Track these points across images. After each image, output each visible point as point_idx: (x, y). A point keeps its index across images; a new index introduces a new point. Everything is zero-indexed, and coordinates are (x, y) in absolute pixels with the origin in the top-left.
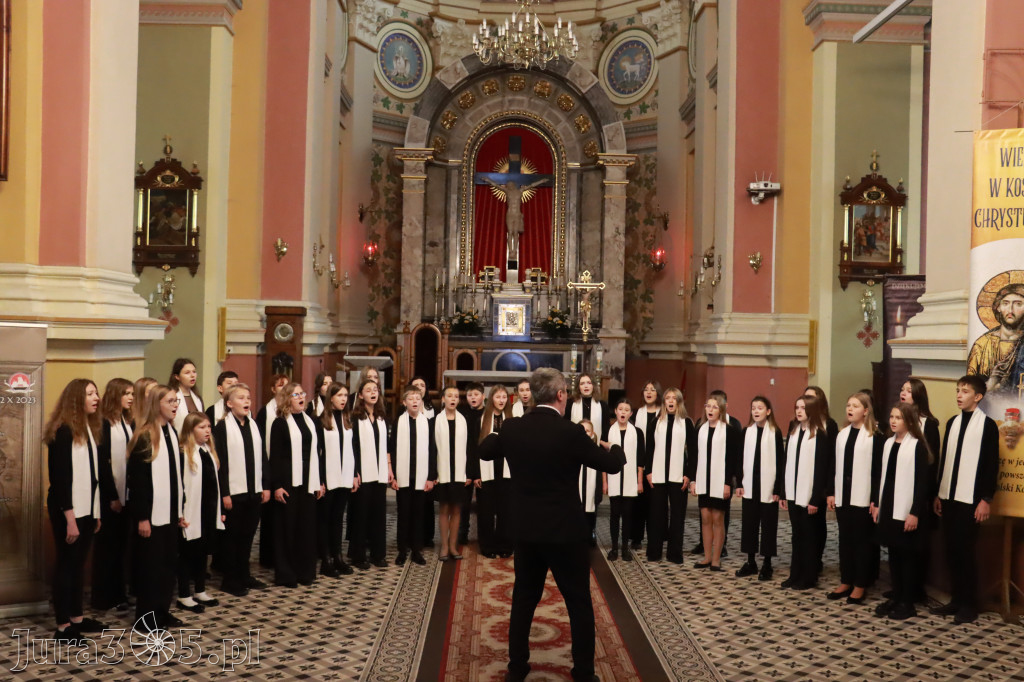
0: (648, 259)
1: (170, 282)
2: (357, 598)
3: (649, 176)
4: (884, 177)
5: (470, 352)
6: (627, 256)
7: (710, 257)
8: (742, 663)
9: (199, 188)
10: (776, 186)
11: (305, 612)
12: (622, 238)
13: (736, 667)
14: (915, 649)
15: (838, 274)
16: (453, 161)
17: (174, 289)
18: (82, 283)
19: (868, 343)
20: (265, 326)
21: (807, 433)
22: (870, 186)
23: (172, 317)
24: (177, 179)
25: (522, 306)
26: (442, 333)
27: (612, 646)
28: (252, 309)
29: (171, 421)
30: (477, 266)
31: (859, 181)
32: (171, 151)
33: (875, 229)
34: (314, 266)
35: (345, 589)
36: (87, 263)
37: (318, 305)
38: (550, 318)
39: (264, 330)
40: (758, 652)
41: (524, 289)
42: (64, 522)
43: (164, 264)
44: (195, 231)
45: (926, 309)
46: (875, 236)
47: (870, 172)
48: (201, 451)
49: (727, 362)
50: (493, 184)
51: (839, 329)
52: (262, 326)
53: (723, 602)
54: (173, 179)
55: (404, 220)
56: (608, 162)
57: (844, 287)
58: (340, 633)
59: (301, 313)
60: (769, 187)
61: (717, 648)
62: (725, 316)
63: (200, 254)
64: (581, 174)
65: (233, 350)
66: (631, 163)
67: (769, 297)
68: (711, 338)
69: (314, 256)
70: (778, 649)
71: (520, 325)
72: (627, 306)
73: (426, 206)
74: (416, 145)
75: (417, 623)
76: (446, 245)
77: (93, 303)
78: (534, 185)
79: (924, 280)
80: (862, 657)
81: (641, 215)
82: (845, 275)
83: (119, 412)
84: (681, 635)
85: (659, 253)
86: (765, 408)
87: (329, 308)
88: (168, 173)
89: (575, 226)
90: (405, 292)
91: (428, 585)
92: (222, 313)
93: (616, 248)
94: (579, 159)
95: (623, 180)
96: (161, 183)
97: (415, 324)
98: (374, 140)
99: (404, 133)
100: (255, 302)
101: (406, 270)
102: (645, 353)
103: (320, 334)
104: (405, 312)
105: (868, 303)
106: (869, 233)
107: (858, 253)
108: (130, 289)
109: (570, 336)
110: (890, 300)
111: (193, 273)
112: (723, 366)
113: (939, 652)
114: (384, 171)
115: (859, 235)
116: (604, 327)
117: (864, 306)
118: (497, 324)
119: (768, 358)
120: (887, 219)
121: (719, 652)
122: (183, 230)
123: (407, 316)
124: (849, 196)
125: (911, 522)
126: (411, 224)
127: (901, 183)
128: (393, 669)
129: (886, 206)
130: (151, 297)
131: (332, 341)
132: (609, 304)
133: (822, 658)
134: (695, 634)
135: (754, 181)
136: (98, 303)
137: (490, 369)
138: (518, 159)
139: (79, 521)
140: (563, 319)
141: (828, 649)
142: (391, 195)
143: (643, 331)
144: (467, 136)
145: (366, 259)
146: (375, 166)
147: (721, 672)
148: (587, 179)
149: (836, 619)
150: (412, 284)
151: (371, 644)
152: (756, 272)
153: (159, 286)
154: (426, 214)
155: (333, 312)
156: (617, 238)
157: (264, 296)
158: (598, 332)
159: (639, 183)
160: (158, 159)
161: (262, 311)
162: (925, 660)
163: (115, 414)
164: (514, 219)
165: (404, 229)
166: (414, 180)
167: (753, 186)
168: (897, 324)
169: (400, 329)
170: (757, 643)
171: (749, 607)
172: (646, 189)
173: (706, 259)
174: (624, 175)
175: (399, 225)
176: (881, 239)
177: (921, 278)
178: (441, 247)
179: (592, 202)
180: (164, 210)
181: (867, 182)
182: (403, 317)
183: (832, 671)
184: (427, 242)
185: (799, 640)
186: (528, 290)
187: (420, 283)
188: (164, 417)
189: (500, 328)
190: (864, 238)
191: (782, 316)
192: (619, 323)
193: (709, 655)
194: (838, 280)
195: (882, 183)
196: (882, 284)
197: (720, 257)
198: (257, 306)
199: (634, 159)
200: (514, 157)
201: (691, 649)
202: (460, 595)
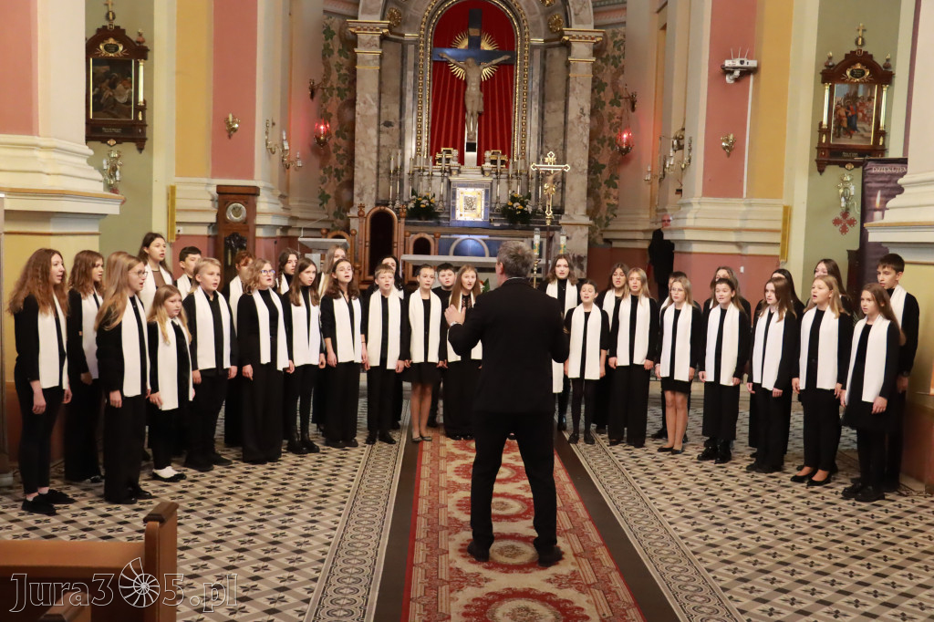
0: (613, 143)
1: (116, 159)
2: (322, 475)
3: (617, 53)
4: (870, 53)
5: (427, 236)
6: (591, 139)
7: (679, 139)
8: (707, 536)
9: (146, 59)
10: (753, 63)
11: (271, 487)
12: (588, 120)
13: (702, 540)
14: (882, 528)
15: (815, 157)
16: (409, 36)
17: (120, 165)
18: (37, 153)
19: (844, 230)
20: (217, 204)
21: (776, 317)
22: (854, 63)
24: (121, 48)
25: (482, 191)
26: (399, 218)
27: (579, 520)
28: (203, 188)
29: (137, 293)
30: (434, 148)
31: (843, 58)
32: (114, 18)
33: (857, 109)
34: (267, 144)
35: (309, 466)
36: (40, 133)
37: (270, 185)
38: (510, 204)
39: (216, 210)
40: (724, 528)
41: (483, 172)
42: (31, 393)
43: (109, 139)
44: (142, 104)
45: (906, 191)
46: (856, 116)
47: (854, 48)
48: (173, 323)
49: (696, 248)
50: (451, 60)
51: (813, 214)
52: (214, 206)
53: (688, 482)
54: (117, 49)
55: (358, 98)
56: (574, 38)
57: (821, 171)
58: (309, 505)
59: (254, 192)
60: (745, 65)
61: (683, 522)
62: (692, 201)
63: (147, 129)
64: (545, 51)
65: (183, 230)
66: (598, 39)
67: (741, 181)
68: (680, 224)
69: (267, 133)
70: (743, 525)
71: (478, 210)
72: (591, 192)
73: (381, 83)
74: (371, 18)
75: (384, 497)
76: (401, 125)
77: (48, 174)
78: (494, 62)
79: (907, 163)
80: (827, 534)
81: (607, 95)
82: (823, 159)
83: (91, 285)
84: (646, 511)
85: (625, 136)
86: (730, 291)
87: (280, 190)
88: (111, 41)
89: (537, 106)
90: (358, 174)
91: (391, 463)
92: (172, 192)
93: (581, 130)
94: (543, 33)
95: (589, 56)
96: (104, 52)
97: (370, 208)
98: (325, 12)
99: (358, 5)
100: (205, 180)
101: (360, 151)
102: (608, 241)
103: (274, 215)
104: (358, 195)
105: (846, 188)
106: (850, 114)
107: (837, 135)
108: (84, 161)
109: (531, 222)
110: (869, 185)
111: (141, 149)
112: (690, 253)
113: (905, 531)
114: (336, 44)
115: (840, 115)
116: (566, 213)
117: (841, 191)
118: (454, 209)
119: (738, 244)
120: (870, 99)
121: (685, 529)
122: (129, 102)
123: (361, 200)
124: (830, 74)
125: (880, 404)
126: (365, 103)
127: (888, 60)
128: (363, 537)
129: (870, 84)
131: (285, 222)
132: (571, 189)
133: (788, 534)
134: (661, 510)
135: (730, 58)
136: (54, 174)
137: (447, 254)
138: (478, 35)
139: (46, 392)
140: (524, 204)
141: (793, 526)
142: (343, 71)
143: (607, 218)
144: (425, 7)
145: (318, 139)
146: (327, 39)
147: (687, 544)
148: (551, 55)
149: (802, 500)
150: (366, 167)
151: (340, 515)
152: (729, 155)
153: (105, 162)
154: (380, 93)
155: (285, 194)
156: (582, 119)
157: (213, 176)
158: (560, 218)
159: (605, 61)
160: (100, 26)
161: (214, 190)
162: (890, 538)
163: (87, 287)
164: (474, 99)
165: (357, 108)
166: (368, 55)
167: (728, 63)
168: (876, 210)
169: (353, 213)
170: (722, 519)
171: (714, 487)
172: (613, 67)
173: (675, 142)
174: (591, 52)
175: (352, 103)
176: (863, 120)
177: (904, 161)
178: (396, 127)
179: (556, 83)
180: (108, 81)
181: (851, 59)
182: (357, 201)
183: (797, 545)
184: (382, 122)
185: (764, 517)
186: (487, 174)
187: (375, 165)
188: (132, 289)
189: (458, 213)
190: (845, 119)
191: (753, 201)
192: (582, 209)
193: (675, 529)
194: (815, 164)
195: (867, 60)
196: (861, 168)
197: (690, 139)
198: (208, 185)
199: (601, 34)
200: (474, 32)
201: (656, 524)
202: (425, 472)
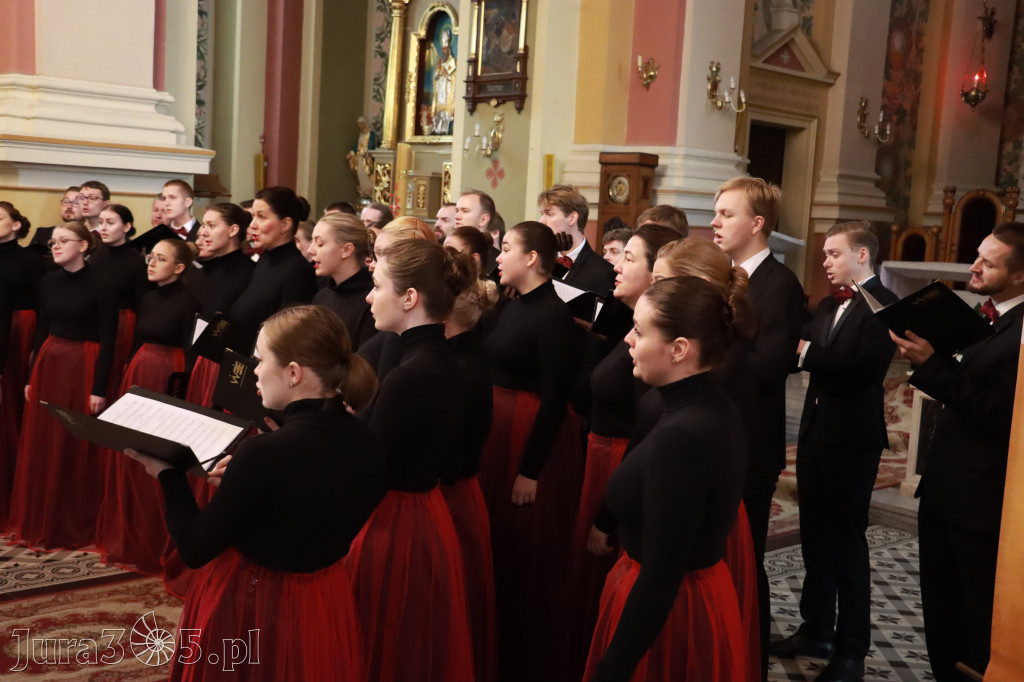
1: (499, 122)
17: (502, 131)
20: (600, 180)
23: (499, 168)
26: (1005, 208)
34: (711, 96)
37: (709, 153)
43: (491, 98)
44: (521, 51)
59: (650, 161)
63: (528, 84)
69: (710, 81)
92: (549, 161)
111: (520, 109)
122: (511, 51)
130: (468, 140)
157: (628, 143)
161: (597, 158)
